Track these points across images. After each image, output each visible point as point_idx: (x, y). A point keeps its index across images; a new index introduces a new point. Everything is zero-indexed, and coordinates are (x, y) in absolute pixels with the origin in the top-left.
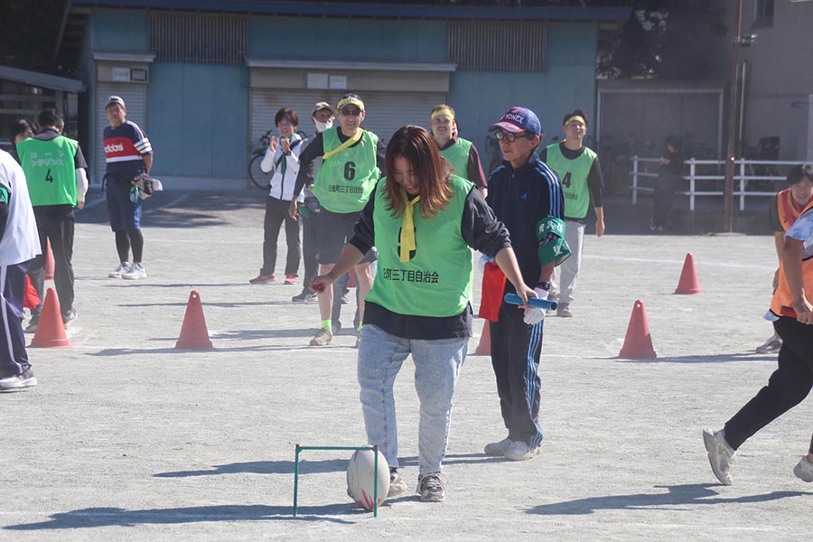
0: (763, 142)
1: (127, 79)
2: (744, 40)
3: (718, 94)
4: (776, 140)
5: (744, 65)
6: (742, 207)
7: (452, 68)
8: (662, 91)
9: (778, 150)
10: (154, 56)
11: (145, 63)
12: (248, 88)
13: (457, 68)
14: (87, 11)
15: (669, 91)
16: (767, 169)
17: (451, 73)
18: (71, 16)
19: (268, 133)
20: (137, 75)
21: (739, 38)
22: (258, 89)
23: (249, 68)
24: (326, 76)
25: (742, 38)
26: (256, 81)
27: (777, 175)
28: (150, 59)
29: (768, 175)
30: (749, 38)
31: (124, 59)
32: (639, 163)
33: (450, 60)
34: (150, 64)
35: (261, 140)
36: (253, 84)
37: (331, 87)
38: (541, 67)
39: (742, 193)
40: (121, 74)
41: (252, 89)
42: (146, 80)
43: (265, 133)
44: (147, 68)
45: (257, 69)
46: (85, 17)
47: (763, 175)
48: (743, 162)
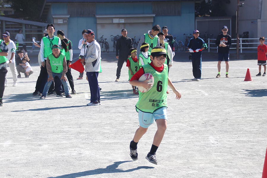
0: (244, 33)
1: (62, 22)
2: (240, 5)
3: (230, 20)
4: (248, 33)
5: (236, 11)
6: (241, 52)
7: (154, 15)
8: (214, 20)
9: (248, 35)
10: (70, 16)
11: (67, 18)
12: (96, 23)
13: (155, 15)
14: (50, 4)
15: (216, 20)
16: (246, 41)
17: (154, 17)
18: (46, 6)
19: (103, 36)
20: (65, 21)
21: (239, 4)
22: (99, 24)
23: (96, 18)
24: (118, 19)
25: (240, 4)
26: (99, 21)
27: (248, 42)
28: (68, 16)
29: (246, 43)
30: (242, 4)
31: (61, 17)
32: (210, 40)
33: (153, 13)
34: (68, 18)
35: (101, 38)
36: (98, 22)
37: (120, 22)
38: (179, 14)
39: (241, 48)
40: (60, 21)
41: (97, 24)
42: (68, 23)
43: (102, 36)
44: (68, 19)
45: (98, 18)
46: (49, 6)
47: (244, 43)
48: (241, 39)
